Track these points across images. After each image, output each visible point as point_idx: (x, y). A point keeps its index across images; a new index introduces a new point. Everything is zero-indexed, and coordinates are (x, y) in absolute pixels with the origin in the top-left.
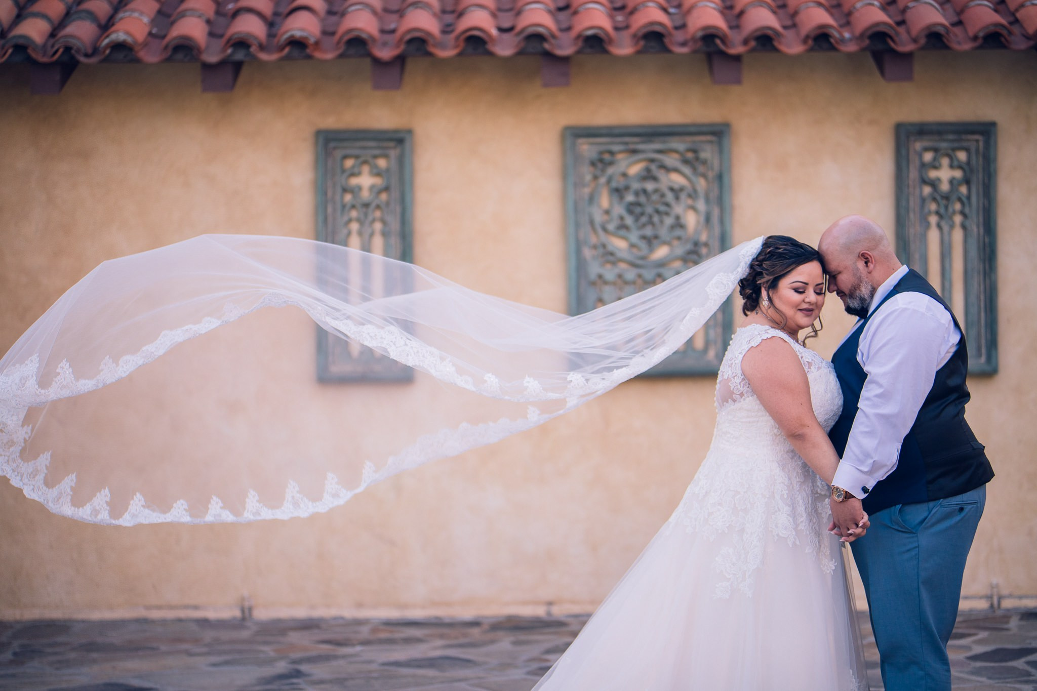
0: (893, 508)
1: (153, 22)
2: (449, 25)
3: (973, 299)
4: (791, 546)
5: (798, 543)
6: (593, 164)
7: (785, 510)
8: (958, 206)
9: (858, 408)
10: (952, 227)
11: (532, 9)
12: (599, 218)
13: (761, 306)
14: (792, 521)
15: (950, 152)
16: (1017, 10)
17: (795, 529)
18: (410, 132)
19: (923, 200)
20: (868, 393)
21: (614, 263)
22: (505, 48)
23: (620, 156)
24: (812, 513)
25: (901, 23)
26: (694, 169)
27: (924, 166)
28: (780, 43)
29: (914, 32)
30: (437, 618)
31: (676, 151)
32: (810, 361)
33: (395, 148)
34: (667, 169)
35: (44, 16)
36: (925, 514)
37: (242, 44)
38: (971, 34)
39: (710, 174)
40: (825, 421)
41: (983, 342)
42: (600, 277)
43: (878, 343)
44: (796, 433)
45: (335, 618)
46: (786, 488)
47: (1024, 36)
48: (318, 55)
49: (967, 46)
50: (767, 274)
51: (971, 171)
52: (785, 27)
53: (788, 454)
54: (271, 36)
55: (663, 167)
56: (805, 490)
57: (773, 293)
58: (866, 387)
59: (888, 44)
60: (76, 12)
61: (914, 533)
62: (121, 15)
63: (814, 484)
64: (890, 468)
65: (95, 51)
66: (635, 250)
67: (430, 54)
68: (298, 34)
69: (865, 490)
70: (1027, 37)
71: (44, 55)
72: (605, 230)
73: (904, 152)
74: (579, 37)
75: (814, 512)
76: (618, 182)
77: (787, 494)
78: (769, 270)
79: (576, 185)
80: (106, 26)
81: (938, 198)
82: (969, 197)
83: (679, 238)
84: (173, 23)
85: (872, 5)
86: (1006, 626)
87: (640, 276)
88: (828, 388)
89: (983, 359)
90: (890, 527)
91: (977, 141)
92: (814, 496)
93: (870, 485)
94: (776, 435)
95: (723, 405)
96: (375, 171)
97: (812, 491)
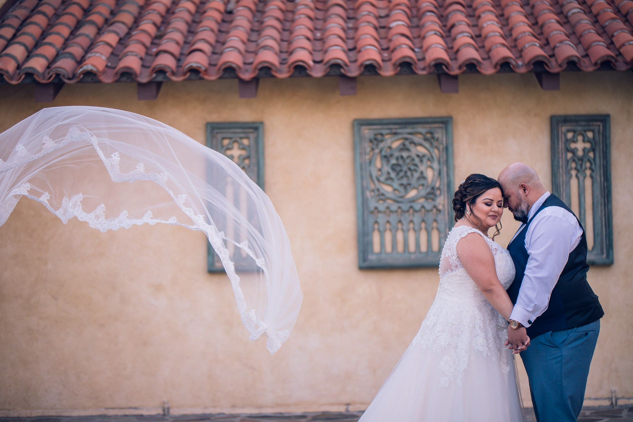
0: (547, 333)
1: (108, 59)
2: (284, 60)
3: (598, 220)
4: (485, 356)
5: (489, 354)
6: (371, 141)
7: (481, 335)
8: (588, 165)
9: (524, 274)
10: (585, 177)
11: (334, 49)
12: (375, 173)
13: (466, 215)
14: (486, 342)
15: (583, 132)
16: (620, 47)
17: (488, 346)
18: (262, 123)
19: (568, 161)
20: (530, 265)
21: (384, 200)
22: (318, 72)
23: (387, 137)
24: (496, 337)
25: (553, 56)
26: (431, 144)
27: (567, 140)
28: (480, 68)
29: (560, 61)
30: (281, 413)
31: (421, 133)
32: (496, 248)
33: (253, 133)
34: (415, 144)
35: (44, 56)
36: (566, 337)
37: (161, 71)
38: (593, 61)
39: (441, 147)
40: (505, 284)
41: (604, 245)
42: (376, 208)
43: (536, 236)
44: (487, 288)
45: (219, 414)
46: (482, 322)
47: (624, 62)
48: (206, 77)
49: (591, 69)
50: (469, 195)
51: (596, 143)
52: (483, 59)
53: (483, 302)
54: (178, 66)
55: (412, 143)
56: (492, 324)
57: (473, 206)
58: (529, 263)
59: (545, 69)
60: (63, 54)
61: (559, 348)
62: (89, 55)
63: (498, 321)
64: (544, 308)
65: (74, 76)
66: (396, 192)
67: (273, 76)
68: (194, 65)
69: (529, 322)
70: (626, 63)
71: (44, 78)
72: (378, 180)
73: (555, 133)
74: (361, 65)
75: (497, 337)
76: (385, 152)
77: (483, 326)
78: (470, 193)
79: (361, 154)
80: (80, 62)
81: (576, 160)
82: (594, 159)
83: (423, 185)
84: (120, 60)
85: (535, 45)
86: (620, 415)
87: (399, 208)
88: (507, 264)
89: (605, 255)
90: (545, 344)
91: (599, 126)
92: (497, 328)
93: (533, 319)
94: (476, 291)
95: (445, 273)
96: (241, 147)
97: (496, 324)
